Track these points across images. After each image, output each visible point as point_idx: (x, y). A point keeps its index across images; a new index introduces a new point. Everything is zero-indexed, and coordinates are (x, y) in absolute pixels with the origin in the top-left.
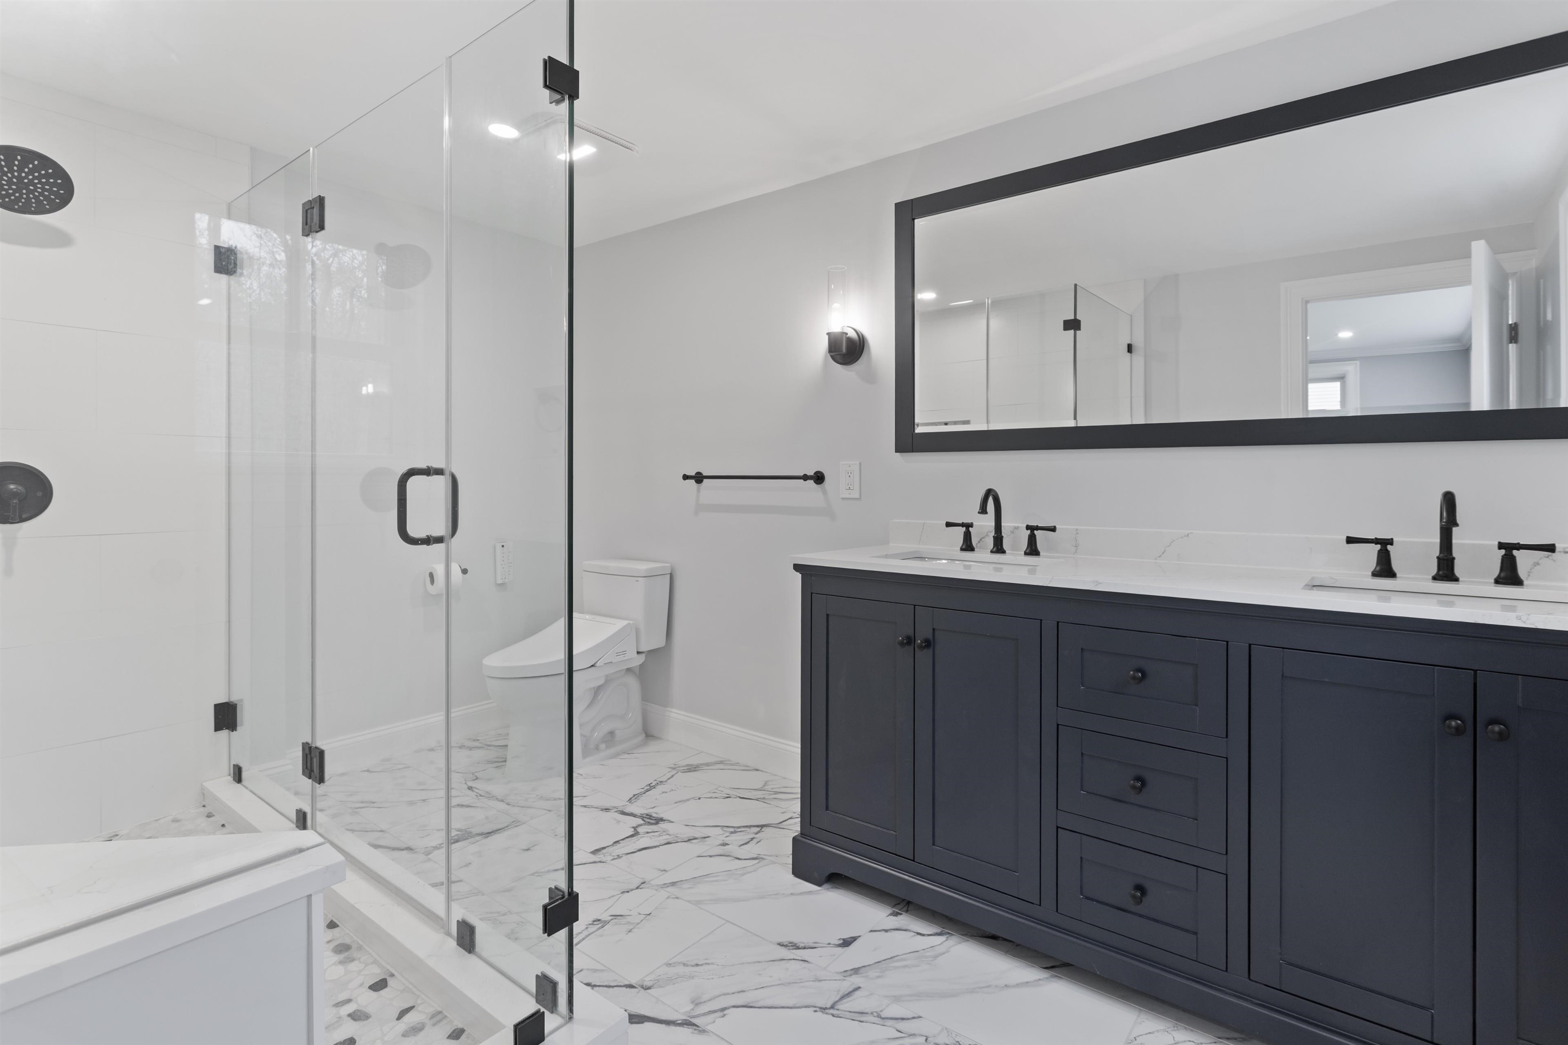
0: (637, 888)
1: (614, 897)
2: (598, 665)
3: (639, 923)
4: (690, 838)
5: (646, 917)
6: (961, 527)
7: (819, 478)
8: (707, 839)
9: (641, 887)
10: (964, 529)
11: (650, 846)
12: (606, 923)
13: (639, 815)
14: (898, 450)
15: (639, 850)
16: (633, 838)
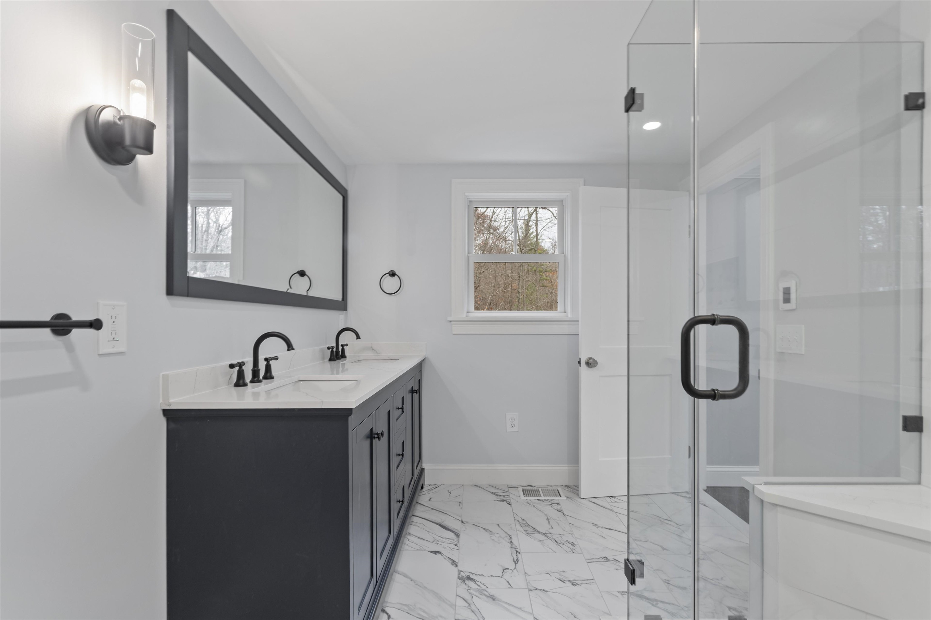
0: (537, 589)
1: (553, 592)
3: (556, 572)
5: (550, 573)
9: (535, 589)
12: (570, 581)
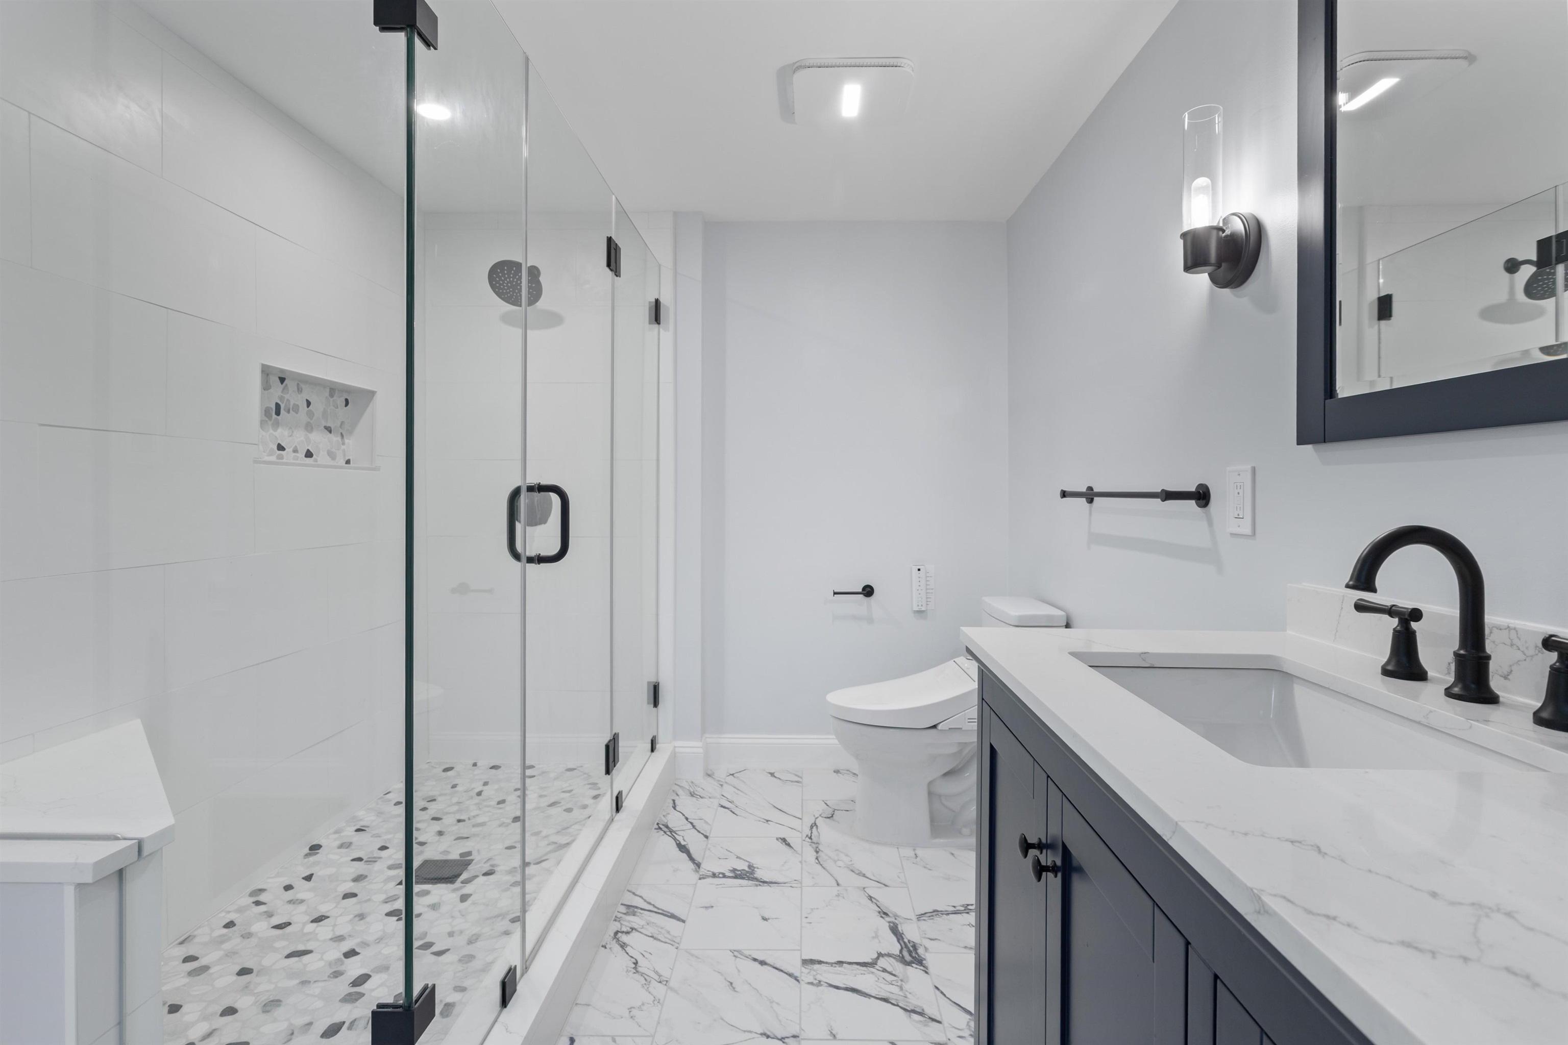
2: (940, 727)
4: (917, 1010)
6: (1386, 617)
7: (1202, 496)
8: (934, 1023)
10: (1395, 622)
11: (864, 990)
13: (906, 940)
14: (1303, 439)
15: (847, 989)
16: (861, 968)
